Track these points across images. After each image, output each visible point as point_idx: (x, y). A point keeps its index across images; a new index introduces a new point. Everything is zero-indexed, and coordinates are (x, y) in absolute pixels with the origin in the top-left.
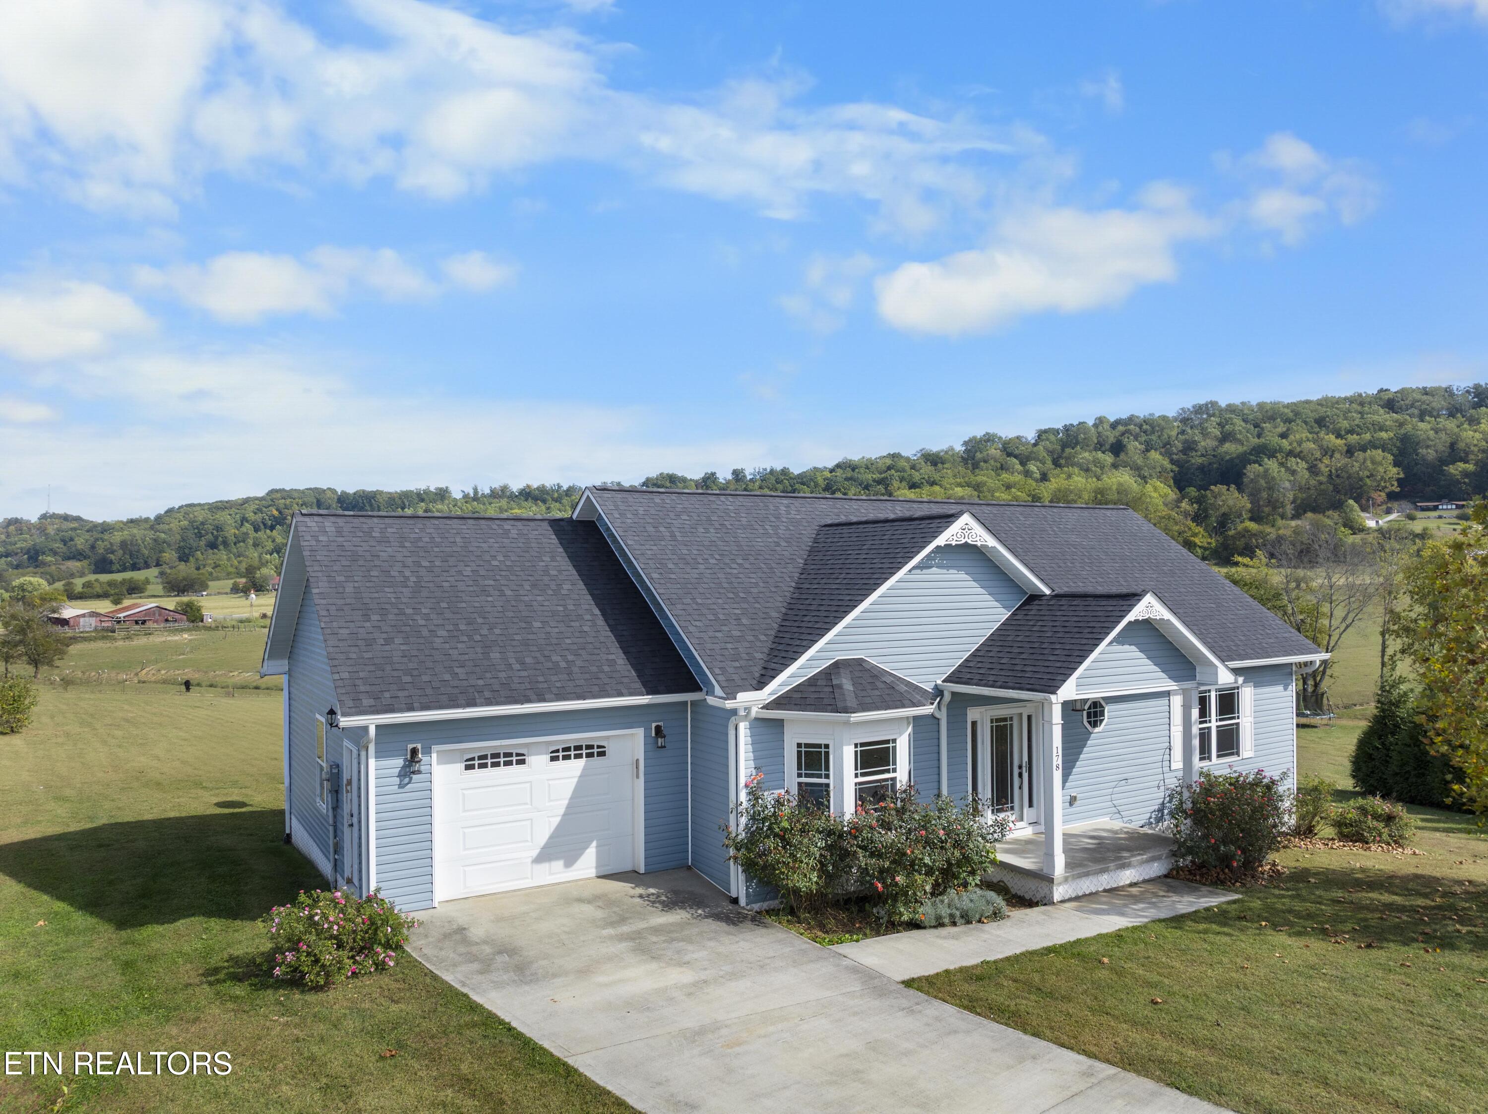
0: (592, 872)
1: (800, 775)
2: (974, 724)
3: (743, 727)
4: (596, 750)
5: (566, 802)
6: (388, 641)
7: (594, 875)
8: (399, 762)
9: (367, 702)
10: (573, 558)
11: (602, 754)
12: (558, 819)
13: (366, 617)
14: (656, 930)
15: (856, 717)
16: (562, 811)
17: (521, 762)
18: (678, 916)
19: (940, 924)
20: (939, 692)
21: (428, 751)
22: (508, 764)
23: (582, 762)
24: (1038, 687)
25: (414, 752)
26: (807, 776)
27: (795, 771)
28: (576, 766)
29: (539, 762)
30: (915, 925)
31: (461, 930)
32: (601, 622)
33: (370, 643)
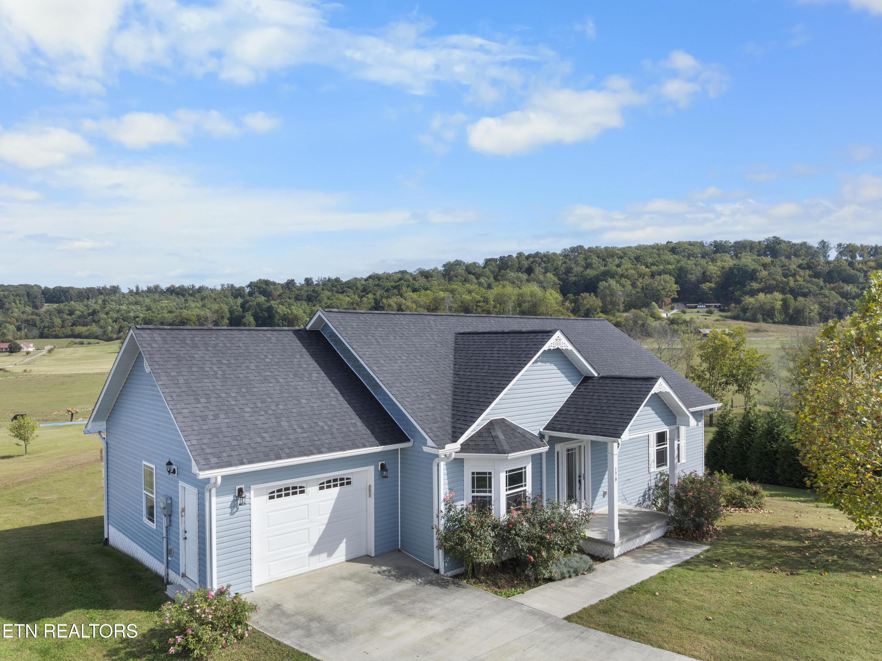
0: (343, 558)
1: (473, 492)
2: (558, 452)
3: (443, 465)
4: (345, 481)
5: (328, 515)
6: (216, 417)
7: (344, 560)
8: (231, 498)
9: (213, 460)
10: (313, 355)
11: (349, 483)
12: (324, 527)
13: (198, 401)
14: (400, 595)
15: (512, 455)
16: (326, 521)
17: (302, 492)
18: (407, 585)
19: (563, 578)
20: (542, 436)
21: (249, 490)
22: (295, 493)
23: (337, 489)
24: (607, 434)
25: (240, 491)
26: (478, 492)
27: (470, 489)
28: (335, 491)
29: (312, 491)
30: (551, 580)
31: (277, 606)
32: (341, 398)
33: (204, 418)
